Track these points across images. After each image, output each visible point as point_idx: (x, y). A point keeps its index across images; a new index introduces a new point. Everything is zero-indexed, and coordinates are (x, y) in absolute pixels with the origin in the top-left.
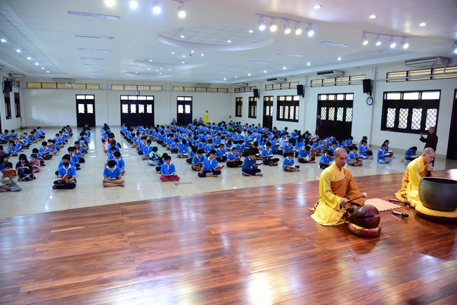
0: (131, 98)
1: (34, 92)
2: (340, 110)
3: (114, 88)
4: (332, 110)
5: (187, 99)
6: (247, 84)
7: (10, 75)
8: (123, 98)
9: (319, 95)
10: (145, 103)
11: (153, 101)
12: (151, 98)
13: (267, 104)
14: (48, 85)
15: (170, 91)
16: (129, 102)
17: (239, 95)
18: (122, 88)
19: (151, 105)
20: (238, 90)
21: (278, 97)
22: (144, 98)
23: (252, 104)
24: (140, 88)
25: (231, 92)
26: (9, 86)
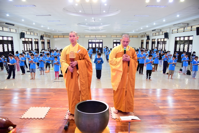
0: (93, 41)
1: (56, 39)
2: (186, 46)
3: (86, 37)
4: (182, 46)
5: (118, 41)
6: (146, 33)
7: (45, 33)
8: (90, 41)
9: (176, 38)
10: (99, 43)
11: (102, 42)
12: (101, 41)
13: (153, 43)
14: (61, 37)
15: (110, 37)
16: (92, 43)
17: (142, 39)
18: (89, 37)
19: (101, 44)
20: (142, 36)
21: (158, 39)
22: (98, 41)
23: (147, 43)
24: (97, 36)
25: (139, 37)
26: (42, 37)
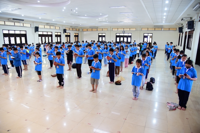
0: (121, 35)
1: (85, 33)
3: (113, 30)
7: (71, 26)
11: (131, 36)
14: (89, 30)
15: (140, 30)
24: (125, 30)
26: (65, 31)
